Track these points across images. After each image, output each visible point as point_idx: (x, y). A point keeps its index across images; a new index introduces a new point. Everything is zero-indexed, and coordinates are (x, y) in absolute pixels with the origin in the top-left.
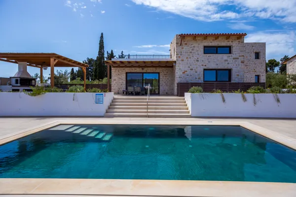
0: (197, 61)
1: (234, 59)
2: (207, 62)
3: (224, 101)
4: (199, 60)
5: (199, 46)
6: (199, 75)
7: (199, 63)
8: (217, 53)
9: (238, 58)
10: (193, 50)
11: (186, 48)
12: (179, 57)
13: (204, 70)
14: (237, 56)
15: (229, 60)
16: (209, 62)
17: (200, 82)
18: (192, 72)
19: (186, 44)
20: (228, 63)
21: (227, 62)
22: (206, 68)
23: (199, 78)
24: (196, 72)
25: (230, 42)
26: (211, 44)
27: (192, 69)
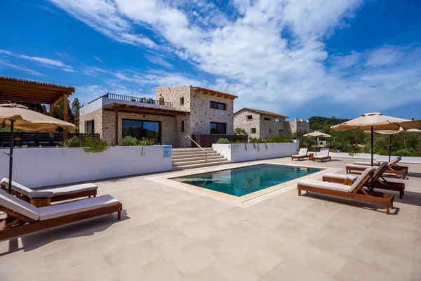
2: (212, 116)
3: (246, 149)
4: (207, 113)
5: (207, 100)
6: (207, 127)
7: (207, 116)
8: (217, 108)
10: (203, 103)
11: (198, 101)
12: (193, 109)
13: (211, 122)
15: (225, 116)
19: (198, 97)
20: (225, 119)
24: (205, 124)
27: (202, 122)
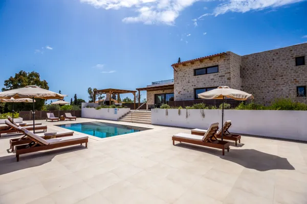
0: (189, 82)
1: (220, 77)
2: (196, 83)
4: (190, 81)
5: (190, 70)
6: (190, 94)
7: (190, 84)
8: (206, 73)
9: (224, 76)
10: (185, 74)
11: (181, 74)
12: (176, 81)
13: (195, 89)
14: (223, 73)
15: (215, 78)
16: (198, 82)
17: (191, 100)
18: (185, 92)
19: (180, 70)
20: (215, 82)
21: (213, 81)
22: (195, 87)
23: (190, 97)
24: (188, 92)
25: (216, 62)
26: (199, 67)
27: (185, 90)
